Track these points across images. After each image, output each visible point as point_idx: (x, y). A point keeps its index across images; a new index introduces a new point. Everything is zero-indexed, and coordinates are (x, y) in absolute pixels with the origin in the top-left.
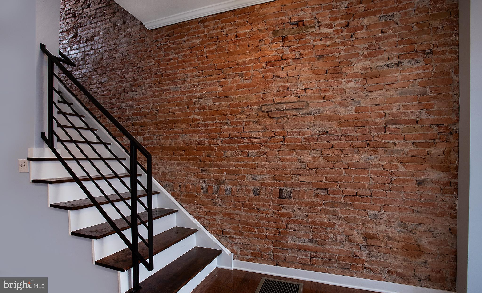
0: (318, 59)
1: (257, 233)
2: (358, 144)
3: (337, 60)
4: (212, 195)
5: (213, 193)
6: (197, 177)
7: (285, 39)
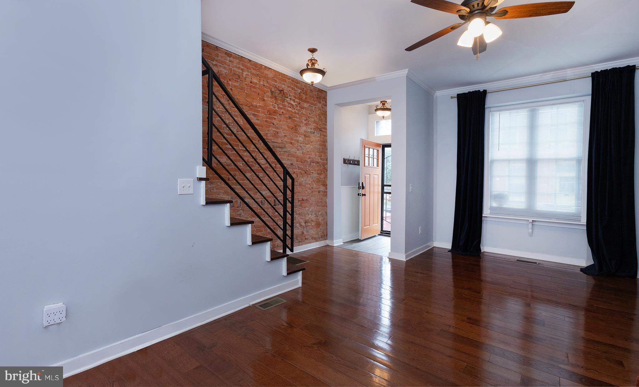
0: (289, 119)
1: (264, 232)
2: (303, 172)
3: (296, 123)
4: (238, 208)
5: (238, 207)
6: (227, 194)
7: (276, 99)
